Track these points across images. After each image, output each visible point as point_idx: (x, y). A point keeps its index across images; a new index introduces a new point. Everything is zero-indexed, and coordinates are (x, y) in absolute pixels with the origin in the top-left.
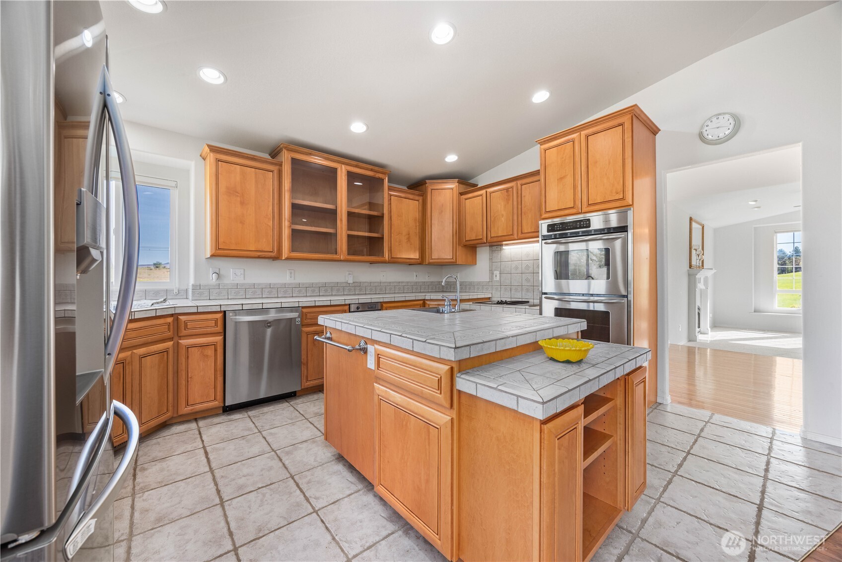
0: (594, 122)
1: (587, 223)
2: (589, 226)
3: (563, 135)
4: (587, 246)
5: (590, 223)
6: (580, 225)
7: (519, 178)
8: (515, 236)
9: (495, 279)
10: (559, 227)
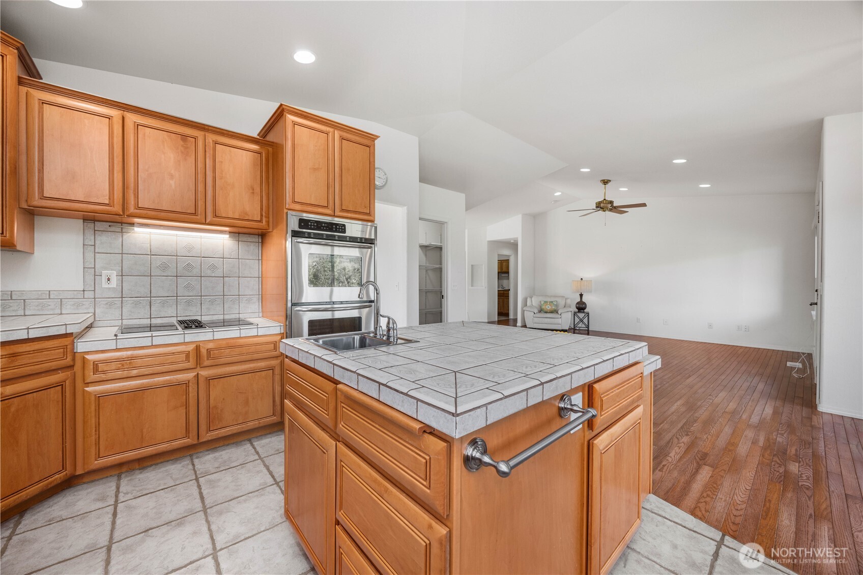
0: (348, 128)
1: (342, 228)
2: (345, 232)
3: (316, 119)
4: (333, 251)
5: (345, 229)
6: (336, 228)
7: (208, 130)
8: (200, 217)
9: (105, 285)
10: (314, 225)
